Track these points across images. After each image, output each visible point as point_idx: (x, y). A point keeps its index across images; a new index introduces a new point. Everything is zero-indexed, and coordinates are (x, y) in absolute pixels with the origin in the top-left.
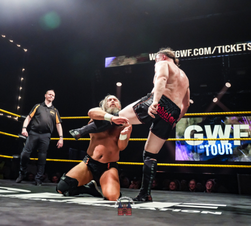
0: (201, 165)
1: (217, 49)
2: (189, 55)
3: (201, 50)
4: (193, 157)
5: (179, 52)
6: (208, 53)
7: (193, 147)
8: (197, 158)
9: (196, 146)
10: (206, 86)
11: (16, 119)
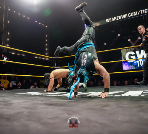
0: (137, 71)
1: (140, 12)
2: (126, 17)
3: (132, 14)
4: (131, 68)
5: (121, 16)
6: (136, 15)
7: (131, 63)
8: (134, 68)
9: (133, 62)
10: (135, 31)
11: (47, 59)
